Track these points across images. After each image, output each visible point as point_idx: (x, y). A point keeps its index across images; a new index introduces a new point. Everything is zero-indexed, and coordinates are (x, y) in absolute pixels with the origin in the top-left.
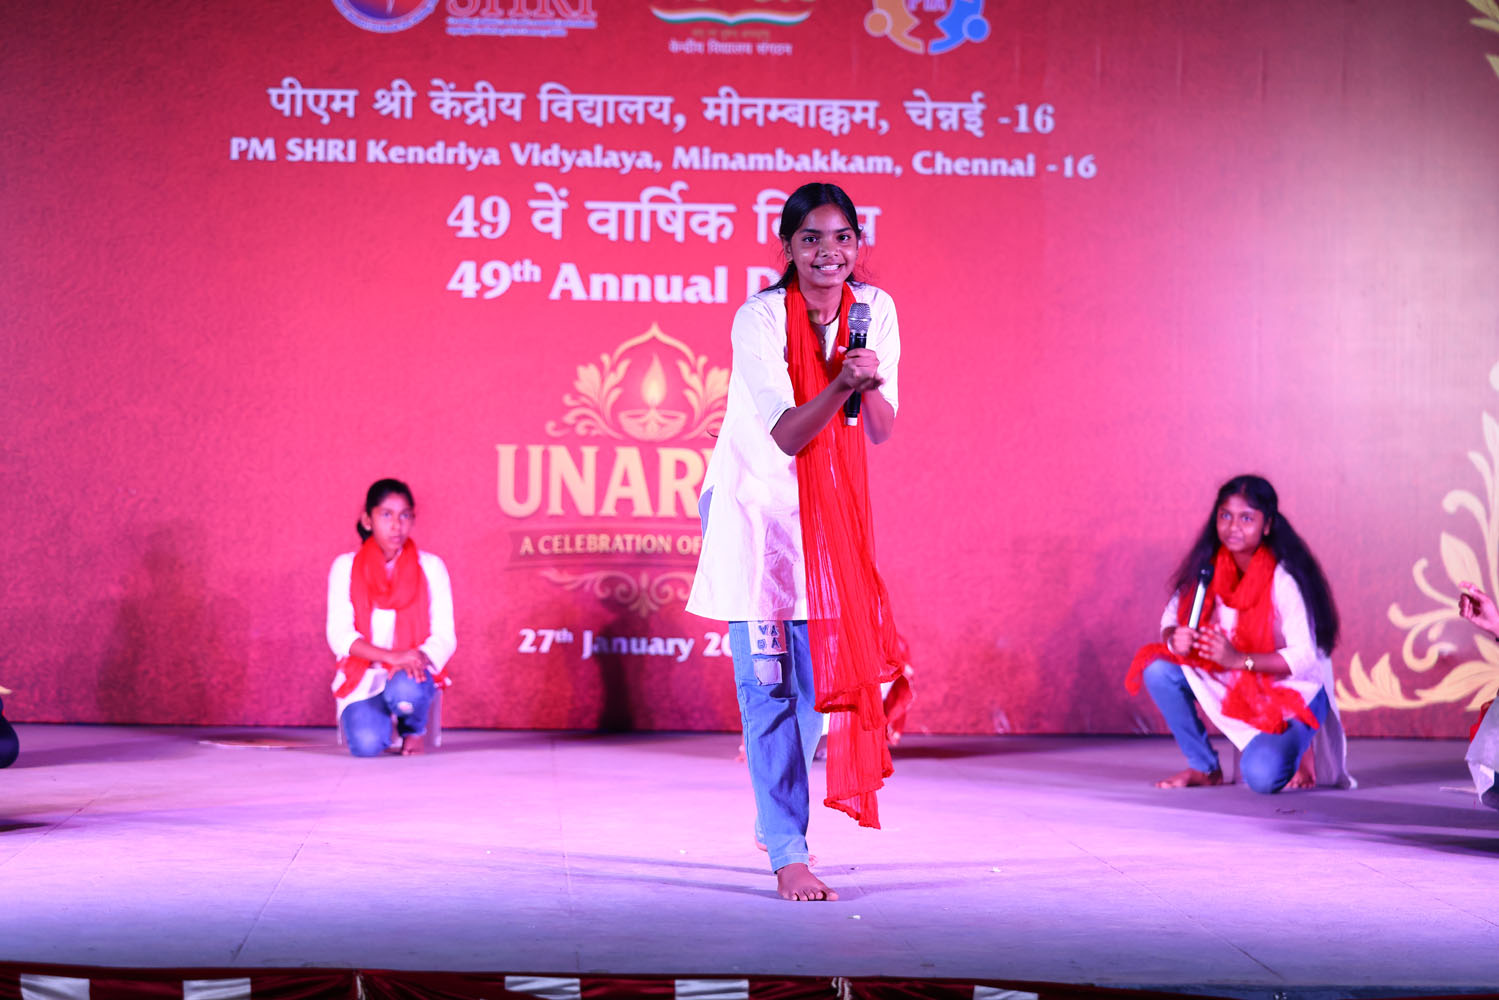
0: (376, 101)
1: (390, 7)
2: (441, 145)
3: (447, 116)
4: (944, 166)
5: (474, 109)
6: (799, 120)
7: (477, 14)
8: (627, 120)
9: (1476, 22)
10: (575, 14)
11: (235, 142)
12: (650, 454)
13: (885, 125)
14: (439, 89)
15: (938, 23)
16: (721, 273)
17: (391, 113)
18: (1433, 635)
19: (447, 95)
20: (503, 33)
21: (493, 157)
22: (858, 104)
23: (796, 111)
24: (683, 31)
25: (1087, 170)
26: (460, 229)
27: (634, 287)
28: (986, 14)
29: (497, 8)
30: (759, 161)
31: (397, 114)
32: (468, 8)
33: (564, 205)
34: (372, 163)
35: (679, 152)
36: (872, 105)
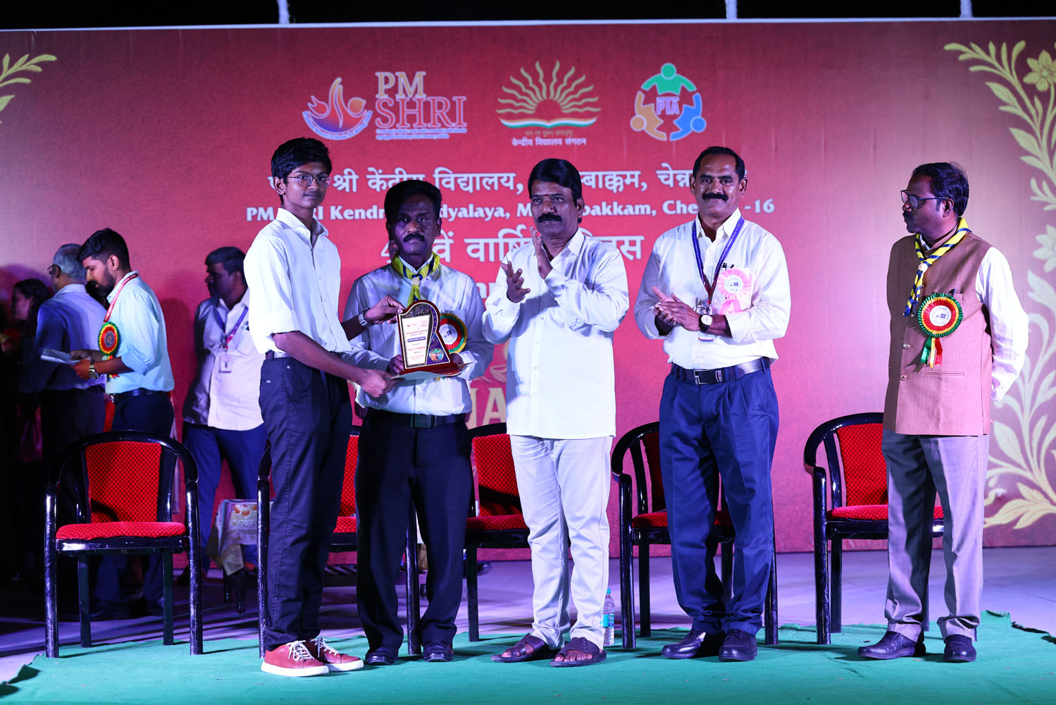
0: (335, 182)
1: (341, 125)
2: (375, 207)
3: (378, 190)
4: (682, 209)
6: (593, 184)
7: (394, 127)
8: (488, 188)
9: (1002, 108)
10: (454, 125)
11: (249, 210)
13: (644, 185)
14: (373, 173)
15: (675, 122)
17: (345, 189)
18: (992, 483)
19: (378, 177)
20: (410, 138)
22: (628, 173)
23: (590, 179)
24: (520, 133)
25: (769, 208)
28: (703, 116)
29: (406, 123)
31: (348, 190)
32: (389, 123)
33: (452, 241)
34: (333, 220)
35: (521, 206)
36: (637, 173)
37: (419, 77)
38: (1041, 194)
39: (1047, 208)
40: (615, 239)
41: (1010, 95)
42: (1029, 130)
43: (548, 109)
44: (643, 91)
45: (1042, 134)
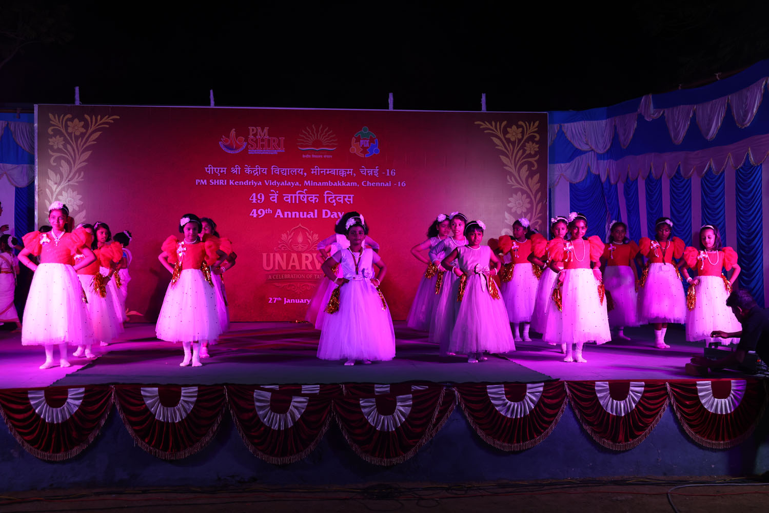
0: (231, 170)
1: (234, 147)
2: (247, 181)
3: (249, 174)
4: (369, 184)
5: (255, 172)
6: (334, 173)
7: (256, 149)
8: (293, 174)
9: (497, 147)
10: (279, 149)
11: (197, 180)
12: (299, 254)
13: (354, 174)
14: (246, 167)
15: (367, 150)
16: (316, 211)
17: (235, 173)
19: (249, 169)
20: (262, 153)
21: (260, 183)
22: (348, 170)
23: (333, 171)
24: (306, 152)
25: (403, 185)
26: (253, 201)
27: (295, 214)
28: (378, 147)
29: (260, 148)
30: (324, 184)
31: (237, 173)
32: (253, 147)
33: (278, 195)
34: (231, 185)
35: (305, 182)
37: (266, 129)
38: (511, 182)
39: (513, 187)
40: (342, 196)
41: (500, 142)
42: (507, 156)
43: (317, 144)
44: (355, 138)
45: (512, 158)
